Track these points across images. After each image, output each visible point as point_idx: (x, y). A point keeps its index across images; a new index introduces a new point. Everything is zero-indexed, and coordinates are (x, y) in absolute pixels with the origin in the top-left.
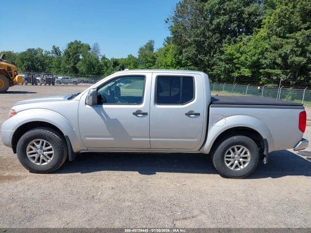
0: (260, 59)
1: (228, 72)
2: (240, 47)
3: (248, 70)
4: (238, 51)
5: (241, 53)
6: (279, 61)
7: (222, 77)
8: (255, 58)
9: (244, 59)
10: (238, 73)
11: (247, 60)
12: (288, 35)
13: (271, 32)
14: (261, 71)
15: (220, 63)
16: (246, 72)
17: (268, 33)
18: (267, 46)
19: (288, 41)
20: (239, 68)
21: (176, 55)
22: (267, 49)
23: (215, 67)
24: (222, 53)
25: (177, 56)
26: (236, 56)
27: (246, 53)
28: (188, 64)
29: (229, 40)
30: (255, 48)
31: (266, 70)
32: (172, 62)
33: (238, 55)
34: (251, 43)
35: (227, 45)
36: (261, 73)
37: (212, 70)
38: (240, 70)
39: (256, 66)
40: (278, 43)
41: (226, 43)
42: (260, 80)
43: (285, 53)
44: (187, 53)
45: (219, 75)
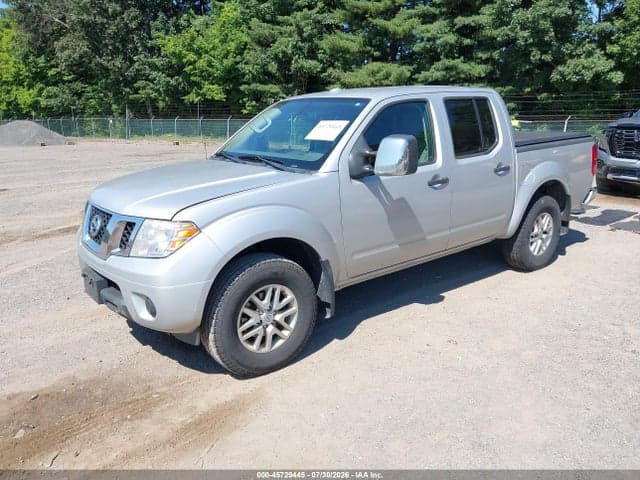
0: (237, 63)
1: (175, 94)
2: (193, 39)
3: (216, 86)
4: (190, 47)
5: (198, 53)
6: (273, 67)
7: (161, 104)
8: (228, 62)
9: (205, 64)
10: (198, 94)
11: (212, 66)
12: (280, 18)
13: (248, 11)
14: (242, 88)
15: (154, 74)
16: (216, 92)
17: (242, 13)
18: (245, 39)
19: (284, 29)
20: (199, 86)
21: (26, 57)
22: (246, 44)
23: (140, 83)
24: (154, 51)
25: (31, 58)
26: (188, 57)
27: (207, 52)
28: (66, 78)
29: (165, 23)
30: (224, 41)
31: (254, 86)
32: (18, 74)
33: (191, 56)
34: (214, 31)
35: (162, 34)
36: (243, 92)
37: (136, 91)
38: (201, 89)
39: (232, 77)
40: (267, 32)
41: (158, 30)
42: (243, 106)
43: (284, 52)
44: (67, 52)
45: (154, 101)
